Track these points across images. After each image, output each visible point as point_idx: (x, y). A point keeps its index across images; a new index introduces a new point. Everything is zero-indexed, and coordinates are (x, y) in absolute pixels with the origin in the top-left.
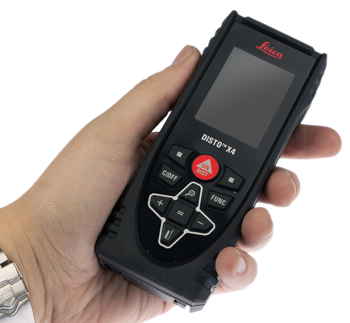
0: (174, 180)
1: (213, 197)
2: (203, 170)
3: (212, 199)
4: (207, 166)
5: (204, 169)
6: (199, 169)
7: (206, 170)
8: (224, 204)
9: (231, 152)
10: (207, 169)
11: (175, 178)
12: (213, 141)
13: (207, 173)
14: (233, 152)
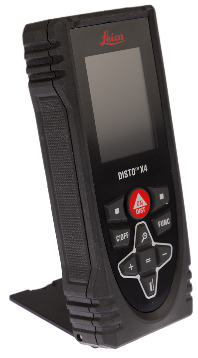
0: (127, 237)
1: (159, 224)
2: (140, 208)
3: (159, 226)
4: (140, 201)
5: (140, 206)
6: (137, 210)
7: (142, 206)
8: (169, 222)
9: (145, 170)
10: (142, 204)
11: (127, 235)
12: (128, 173)
13: (144, 208)
14: (145, 169)
